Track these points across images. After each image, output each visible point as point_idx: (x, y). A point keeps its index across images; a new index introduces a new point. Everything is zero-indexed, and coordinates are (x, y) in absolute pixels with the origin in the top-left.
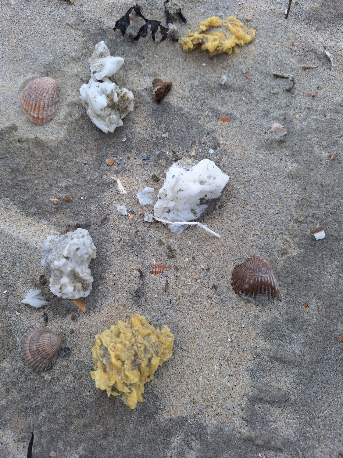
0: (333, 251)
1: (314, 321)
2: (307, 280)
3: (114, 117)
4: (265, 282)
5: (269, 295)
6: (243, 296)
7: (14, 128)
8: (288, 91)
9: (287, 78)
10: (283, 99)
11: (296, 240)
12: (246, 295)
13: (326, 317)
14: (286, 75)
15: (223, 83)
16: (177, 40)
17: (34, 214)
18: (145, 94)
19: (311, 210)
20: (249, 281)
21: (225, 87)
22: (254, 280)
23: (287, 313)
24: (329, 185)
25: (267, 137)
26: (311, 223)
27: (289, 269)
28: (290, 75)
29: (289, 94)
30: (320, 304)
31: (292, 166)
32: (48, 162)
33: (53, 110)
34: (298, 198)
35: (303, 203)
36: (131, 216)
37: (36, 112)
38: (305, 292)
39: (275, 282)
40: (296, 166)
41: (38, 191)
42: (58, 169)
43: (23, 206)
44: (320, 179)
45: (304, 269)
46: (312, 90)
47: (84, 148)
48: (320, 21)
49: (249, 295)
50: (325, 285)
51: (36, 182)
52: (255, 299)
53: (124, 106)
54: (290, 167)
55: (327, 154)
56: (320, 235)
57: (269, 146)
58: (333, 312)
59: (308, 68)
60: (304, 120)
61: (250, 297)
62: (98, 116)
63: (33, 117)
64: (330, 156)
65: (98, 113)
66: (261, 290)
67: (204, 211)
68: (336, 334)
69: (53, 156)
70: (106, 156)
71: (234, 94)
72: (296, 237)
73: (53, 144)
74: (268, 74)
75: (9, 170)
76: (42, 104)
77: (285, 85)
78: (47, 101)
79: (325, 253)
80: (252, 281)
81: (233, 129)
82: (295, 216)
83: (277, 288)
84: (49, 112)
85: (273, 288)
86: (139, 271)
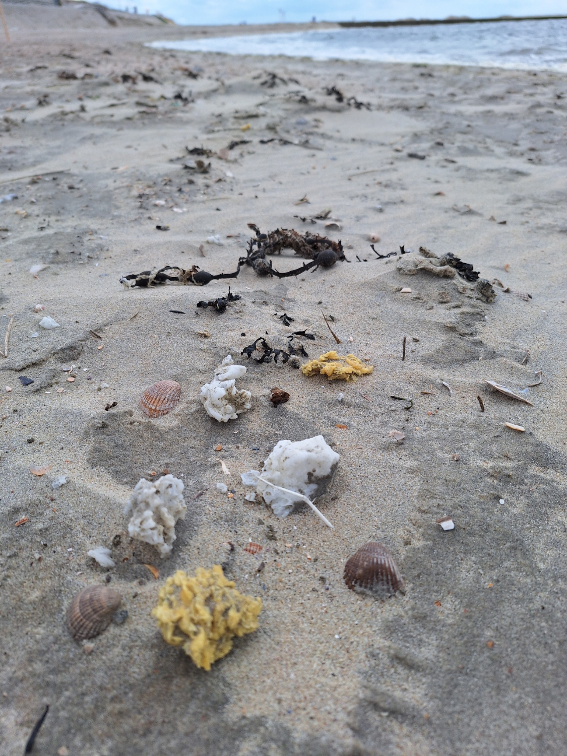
0: (467, 545)
1: (450, 621)
2: (438, 574)
3: (230, 407)
4: (381, 564)
5: (388, 583)
6: (358, 588)
7: (130, 414)
8: (407, 409)
9: (405, 400)
10: (403, 415)
11: (421, 530)
12: (361, 586)
13: (467, 617)
14: (404, 398)
15: (340, 399)
16: (298, 368)
17: (127, 483)
18: (263, 399)
19: (435, 500)
20: (363, 564)
21: (342, 402)
22: (368, 562)
23: (413, 609)
24: (454, 481)
25: (384, 440)
26: (436, 513)
27: (414, 560)
28: (408, 398)
29: (408, 412)
30: (457, 603)
31: (410, 463)
32: (154, 443)
33: (172, 405)
34: (420, 489)
35: (426, 494)
36: (230, 495)
37: (155, 404)
38: (436, 588)
39: (395, 568)
40: (416, 463)
41: (136, 465)
42: (163, 450)
43: (116, 474)
44: (443, 475)
45: (432, 561)
46: (433, 410)
47: (195, 435)
48: (436, 363)
49: (363, 584)
50: (461, 582)
51: (137, 457)
52: (371, 589)
53: (240, 402)
54: (409, 463)
55: (451, 456)
56: (448, 525)
57: (386, 448)
58: (474, 612)
59: (426, 393)
60: (425, 431)
61: (366, 587)
62: (214, 406)
63: (151, 409)
64: (453, 458)
65: (215, 403)
66: (377, 574)
67: (313, 492)
68: (483, 639)
69: (161, 438)
70: (215, 443)
71: (352, 410)
72: (420, 527)
73: (164, 429)
74: (386, 397)
75: (113, 444)
76: (163, 397)
77: (404, 405)
78: (167, 396)
79: (457, 547)
80: (365, 563)
81: (350, 434)
82: (417, 506)
83: (399, 577)
84: (167, 405)
85: (393, 576)
86: (230, 543)
